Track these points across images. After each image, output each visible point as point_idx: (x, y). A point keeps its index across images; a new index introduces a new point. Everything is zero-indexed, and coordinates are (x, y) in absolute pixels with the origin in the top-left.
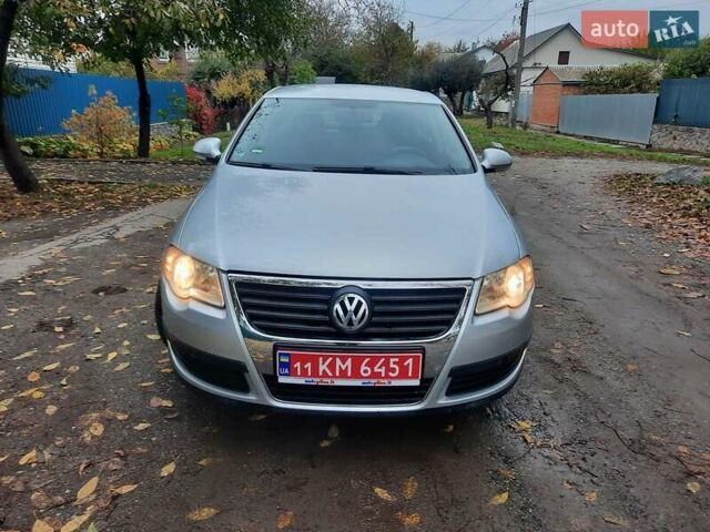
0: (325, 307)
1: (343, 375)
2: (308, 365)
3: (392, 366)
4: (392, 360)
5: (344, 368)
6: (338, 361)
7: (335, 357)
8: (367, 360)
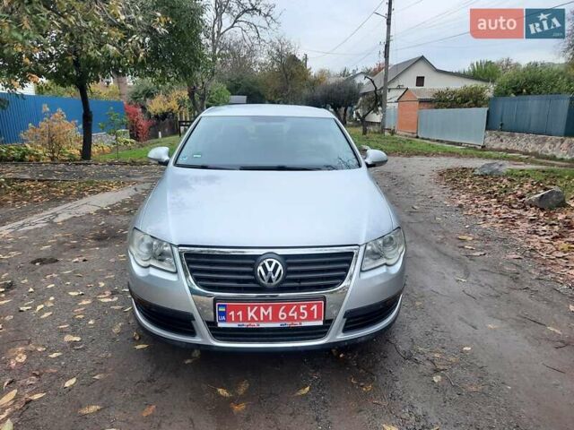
0: (251, 269)
1: (266, 319)
2: (240, 313)
3: (302, 311)
4: (302, 307)
5: (266, 314)
6: (262, 310)
7: (259, 306)
8: (283, 308)
